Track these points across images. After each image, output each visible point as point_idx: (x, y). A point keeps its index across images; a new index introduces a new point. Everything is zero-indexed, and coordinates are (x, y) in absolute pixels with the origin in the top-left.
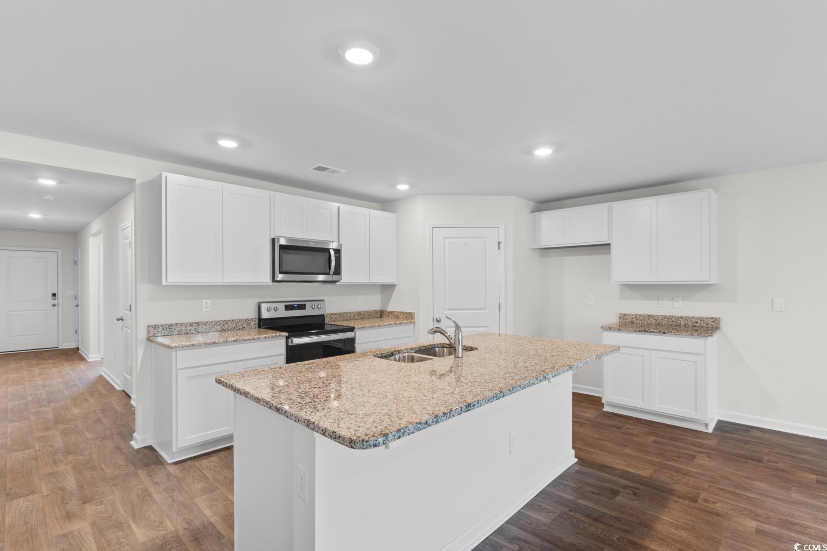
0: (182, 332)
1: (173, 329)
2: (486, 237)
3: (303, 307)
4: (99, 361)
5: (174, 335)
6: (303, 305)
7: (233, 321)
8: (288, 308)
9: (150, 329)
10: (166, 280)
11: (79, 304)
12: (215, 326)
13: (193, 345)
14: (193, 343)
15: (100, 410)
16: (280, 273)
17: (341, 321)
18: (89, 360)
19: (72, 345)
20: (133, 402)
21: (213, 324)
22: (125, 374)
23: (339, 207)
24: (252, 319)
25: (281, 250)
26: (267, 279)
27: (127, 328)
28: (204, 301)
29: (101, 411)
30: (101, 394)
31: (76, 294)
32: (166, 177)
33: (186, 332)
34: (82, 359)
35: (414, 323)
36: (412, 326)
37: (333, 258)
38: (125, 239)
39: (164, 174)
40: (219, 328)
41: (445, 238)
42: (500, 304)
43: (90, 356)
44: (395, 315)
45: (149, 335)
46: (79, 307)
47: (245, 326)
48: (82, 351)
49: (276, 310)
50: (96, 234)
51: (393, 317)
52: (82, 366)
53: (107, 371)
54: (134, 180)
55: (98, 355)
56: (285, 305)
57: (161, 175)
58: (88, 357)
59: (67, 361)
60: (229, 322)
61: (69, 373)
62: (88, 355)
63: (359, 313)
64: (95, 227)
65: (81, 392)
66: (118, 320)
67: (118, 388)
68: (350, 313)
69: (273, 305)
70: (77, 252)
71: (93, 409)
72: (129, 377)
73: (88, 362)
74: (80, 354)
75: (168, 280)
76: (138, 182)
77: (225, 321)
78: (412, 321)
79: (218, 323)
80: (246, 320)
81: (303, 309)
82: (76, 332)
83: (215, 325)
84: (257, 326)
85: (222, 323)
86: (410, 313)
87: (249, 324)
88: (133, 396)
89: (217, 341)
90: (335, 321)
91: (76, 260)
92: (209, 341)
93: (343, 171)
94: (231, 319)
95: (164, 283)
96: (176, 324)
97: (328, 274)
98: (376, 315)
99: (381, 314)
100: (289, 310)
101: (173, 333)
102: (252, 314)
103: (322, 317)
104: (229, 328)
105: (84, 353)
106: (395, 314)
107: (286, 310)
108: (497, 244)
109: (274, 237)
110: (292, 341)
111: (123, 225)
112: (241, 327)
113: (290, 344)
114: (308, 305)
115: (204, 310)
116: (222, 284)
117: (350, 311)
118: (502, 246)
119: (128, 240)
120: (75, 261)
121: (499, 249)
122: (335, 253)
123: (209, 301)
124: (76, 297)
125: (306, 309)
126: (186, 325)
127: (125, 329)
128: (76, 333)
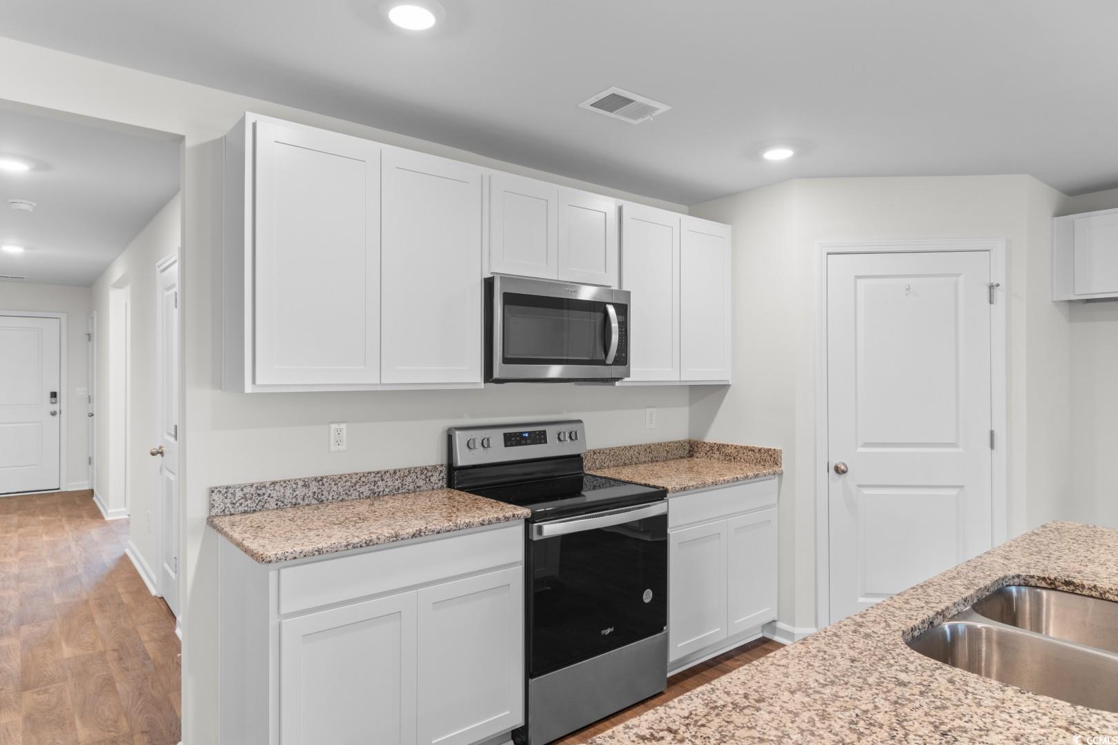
0: (286, 501)
1: (266, 497)
2: (958, 275)
3: (539, 438)
4: (125, 519)
5: (269, 509)
6: (540, 431)
7: (395, 472)
8: (512, 440)
9: (215, 496)
10: (254, 382)
11: (95, 413)
12: (357, 486)
13: (320, 551)
14: (320, 546)
15: (114, 650)
16: (506, 361)
17: (614, 466)
18: (108, 518)
19: (83, 486)
20: (179, 632)
21: (354, 481)
22: (166, 565)
23: (620, 209)
24: (435, 468)
25: (506, 306)
26: (475, 375)
27: (170, 472)
28: (334, 426)
29: (115, 654)
30: (121, 604)
31: (90, 394)
32: (254, 125)
33: (294, 501)
34: (96, 514)
35: (782, 473)
36: (775, 481)
37: (615, 325)
38: (168, 289)
39: (250, 118)
40: (365, 490)
41: (857, 277)
42: (992, 433)
43: (109, 511)
44: (728, 454)
45: (213, 513)
46: (95, 416)
47: (421, 483)
48: (97, 498)
49: (485, 444)
50: (120, 285)
51: (722, 458)
52: (94, 532)
53: (136, 550)
54: (181, 139)
55: (123, 509)
56: (505, 434)
57: (242, 122)
58: (106, 511)
59: (70, 518)
60: (388, 474)
61: (69, 548)
62: (107, 508)
63: (649, 448)
64: (118, 271)
65: (85, 596)
66: (153, 454)
67: (154, 592)
68: (631, 447)
69: (478, 435)
70: (93, 318)
71: (100, 647)
72: (173, 575)
73: (106, 523)
74: (94, 502)
75: (258, 382)
76: (189, 143)
77: (378, 473)
78: (776, 469)
79: (363, 479)
80: (424, 470)
81: (540, 443)
82: (90, 461)
83: (357, 482)
84: (444, 483)
85: (371, 478)
86: (769, 450)
87: (428, 479)
88: (179, 618)
89: (374, 537)
90: (601, 468)
91: (90, 332)
92: (356, 540)
93: (662, 108)
94: (391, 466)
95: (248, 388)
96: (274, 483)
97: (603, 363)
98: (681, 452)
99: (691, 449)
100: (512, 445)
101: (266, 506)
102: (433, 456)
103: (577, 459)
104: (387, 490)
105: (100, 502)
106: (728, 451)
107: (506, 445)
108: (986, 290)
109: (490, 276)
110: (540, 530)
111: (162, 260)
112: (411, 487)
113: (536, 537)
114: (551, 432)
115: (333, 448)
116: (379, 388)
117: (631, 444)
118: (999, 294)
119: (172, 291)
120: (89, 334)
121: (991, 302)
122: (618, 313)
123: (343, 426)
124: (90, 399)
125: (546, 442)
126: (294, 486)
127: (166, 473)
128: (90, 463)
